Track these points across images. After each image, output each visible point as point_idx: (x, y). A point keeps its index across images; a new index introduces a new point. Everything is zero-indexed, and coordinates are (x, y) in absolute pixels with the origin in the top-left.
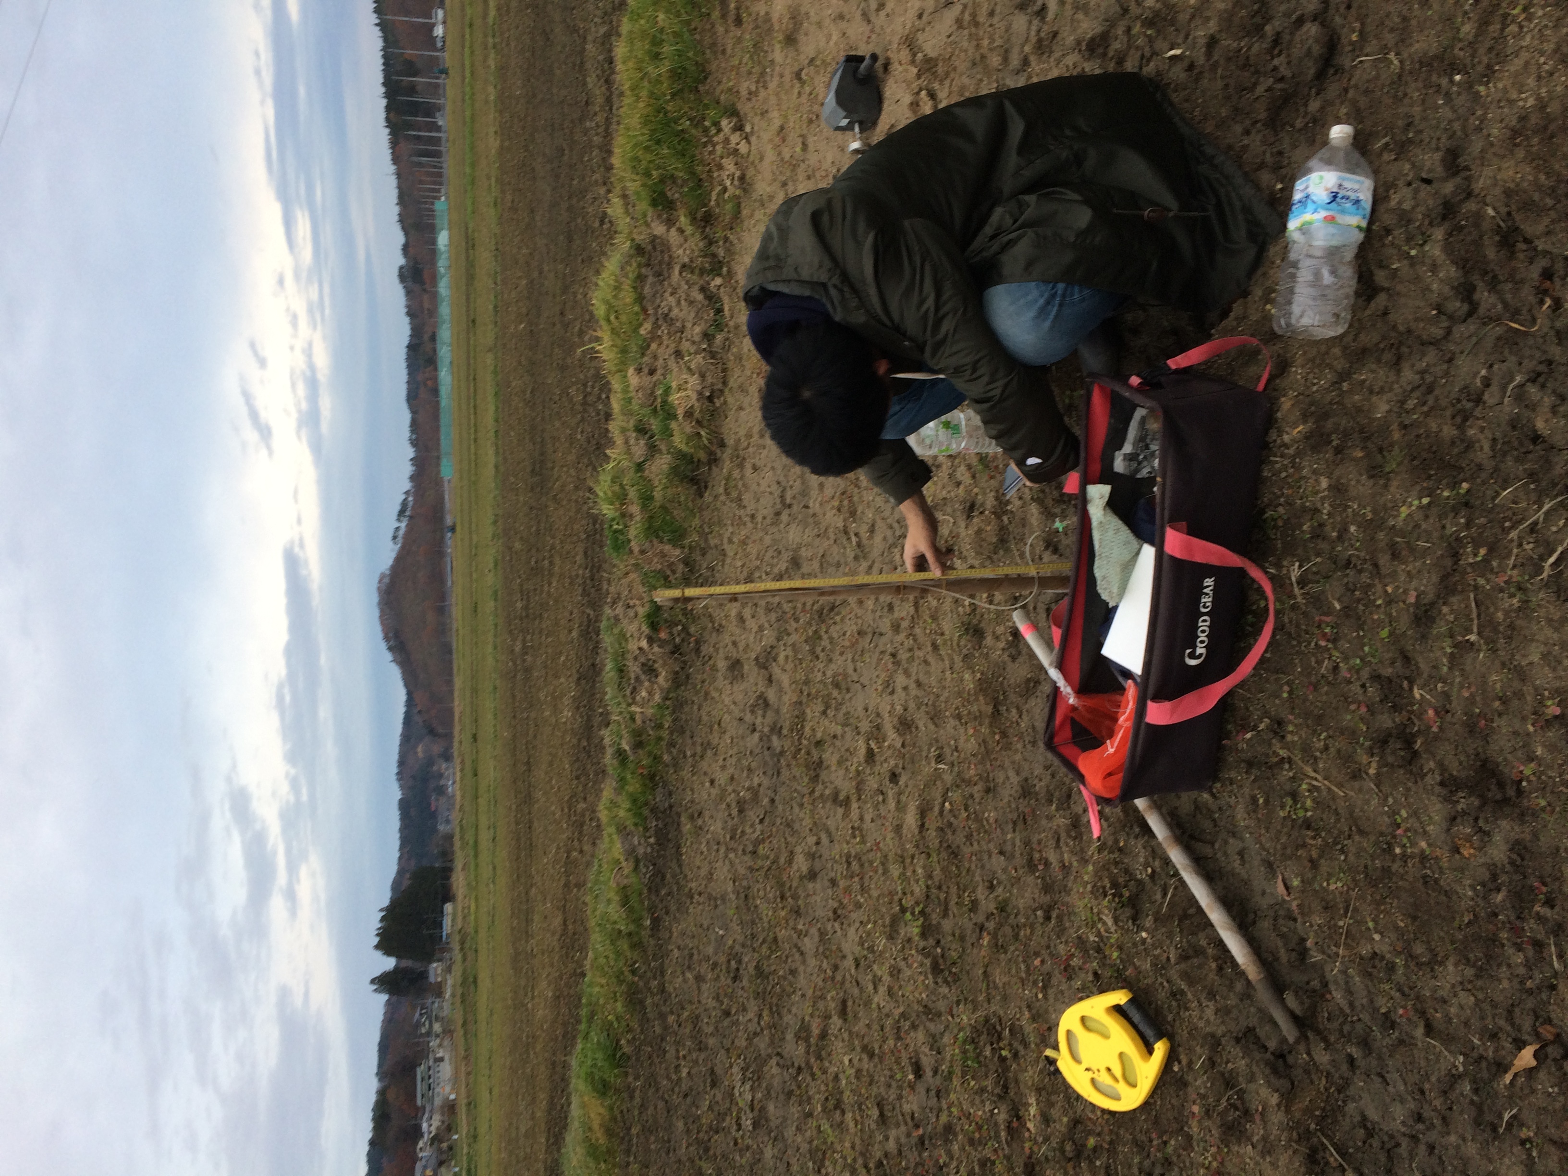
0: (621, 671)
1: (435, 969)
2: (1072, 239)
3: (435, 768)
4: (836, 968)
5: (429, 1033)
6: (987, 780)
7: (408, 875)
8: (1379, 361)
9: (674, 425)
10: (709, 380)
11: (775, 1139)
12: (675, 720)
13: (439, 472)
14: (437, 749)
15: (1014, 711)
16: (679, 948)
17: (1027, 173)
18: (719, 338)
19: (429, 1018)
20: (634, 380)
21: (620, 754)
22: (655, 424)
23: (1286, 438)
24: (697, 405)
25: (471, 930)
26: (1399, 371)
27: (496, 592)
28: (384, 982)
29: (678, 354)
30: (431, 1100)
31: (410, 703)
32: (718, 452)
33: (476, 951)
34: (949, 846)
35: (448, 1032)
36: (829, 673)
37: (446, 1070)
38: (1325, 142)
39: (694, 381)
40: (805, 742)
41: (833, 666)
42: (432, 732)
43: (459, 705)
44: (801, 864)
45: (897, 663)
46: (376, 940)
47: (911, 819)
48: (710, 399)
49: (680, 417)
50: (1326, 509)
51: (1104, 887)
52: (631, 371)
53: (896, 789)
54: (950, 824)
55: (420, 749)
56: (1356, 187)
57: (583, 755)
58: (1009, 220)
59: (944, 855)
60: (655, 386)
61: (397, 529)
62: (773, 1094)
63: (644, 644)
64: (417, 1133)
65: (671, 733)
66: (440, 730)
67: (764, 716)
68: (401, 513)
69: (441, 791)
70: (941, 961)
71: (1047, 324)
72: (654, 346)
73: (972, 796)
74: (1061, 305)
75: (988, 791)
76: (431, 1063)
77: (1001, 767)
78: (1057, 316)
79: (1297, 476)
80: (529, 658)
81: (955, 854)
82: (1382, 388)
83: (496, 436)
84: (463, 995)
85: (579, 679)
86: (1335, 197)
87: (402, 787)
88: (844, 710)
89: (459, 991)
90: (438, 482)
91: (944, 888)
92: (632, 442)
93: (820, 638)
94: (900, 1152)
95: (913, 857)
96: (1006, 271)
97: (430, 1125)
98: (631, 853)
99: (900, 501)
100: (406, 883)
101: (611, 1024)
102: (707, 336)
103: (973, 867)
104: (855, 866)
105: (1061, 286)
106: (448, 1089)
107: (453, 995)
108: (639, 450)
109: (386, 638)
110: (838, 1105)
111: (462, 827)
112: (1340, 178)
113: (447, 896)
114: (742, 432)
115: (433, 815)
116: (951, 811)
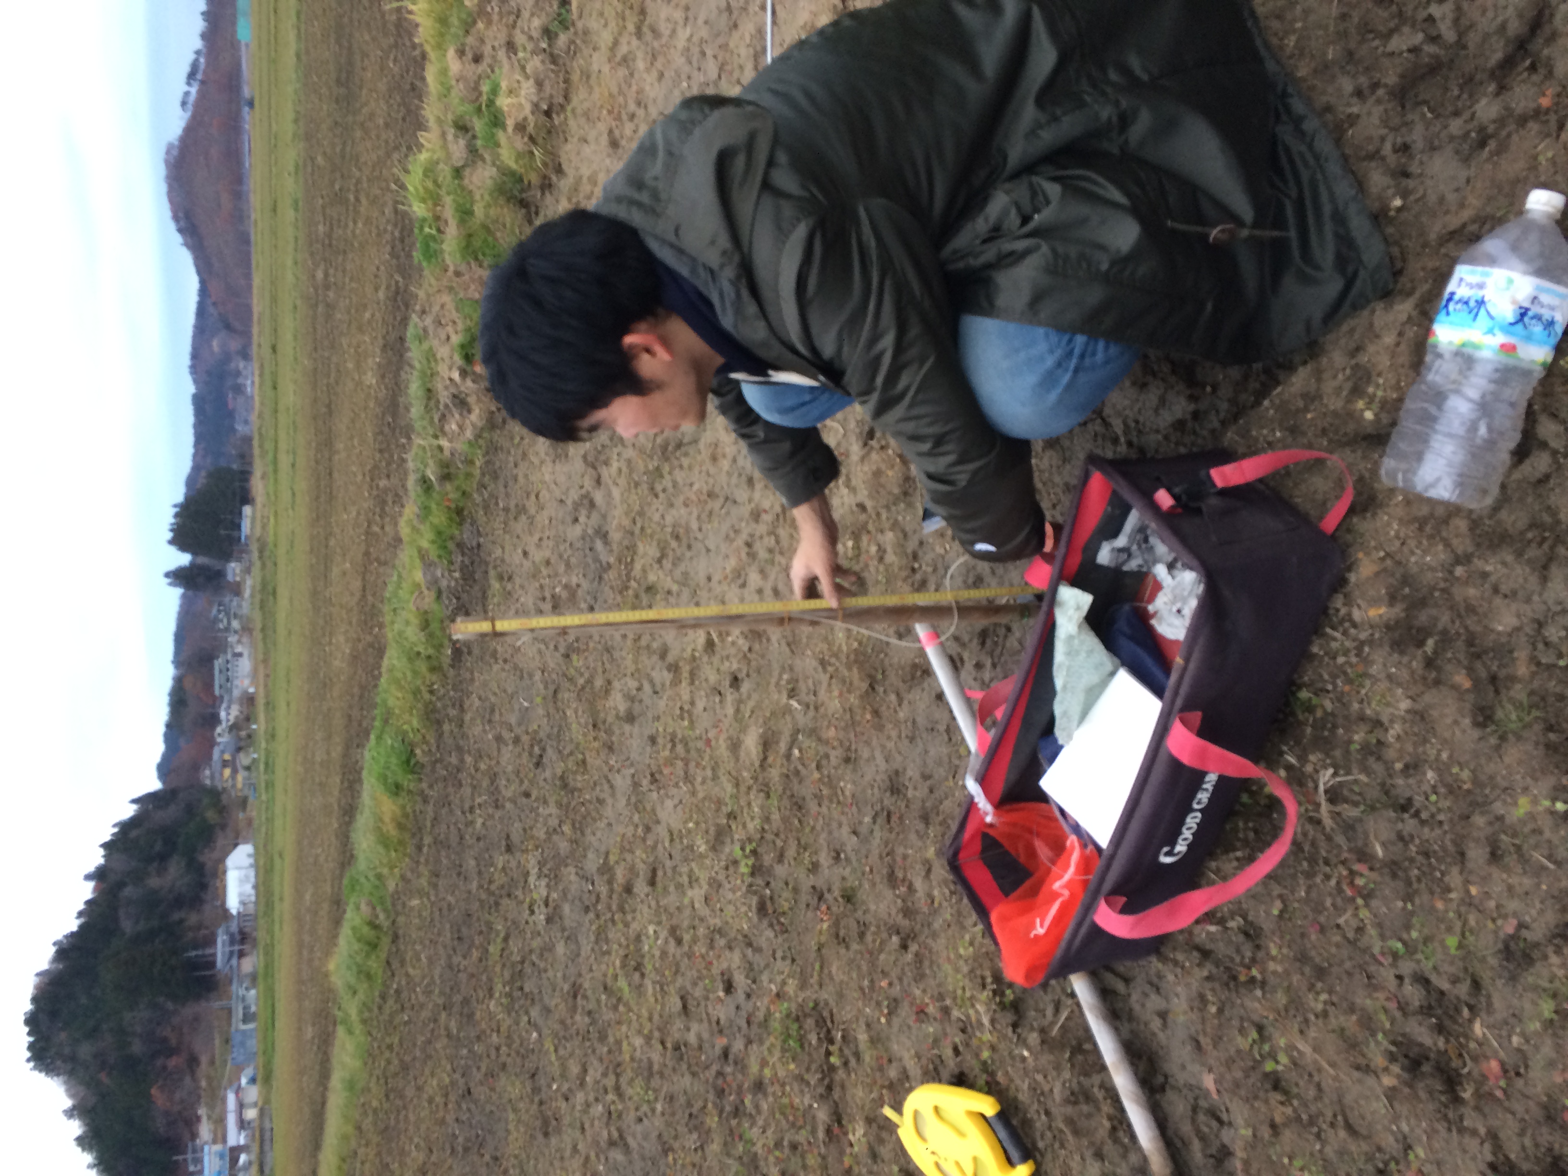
0: (429, 392)
1: (234, 570)
2: (1104, 267)
3: (233, 365)
4: (648, 829)
5: (227, 629)
6: (849, 749)
7: (203, 473)
8: (1519, 554)
9: (501, 136)
10: (548, 89)
11: (568, 938)
12: (488, 463)
13: (234, 33)
14: (234, 345)
15: (893, 697)
16: (480, 698)
17: (1049, 137)
18: (563, 39)
19: (228, 614)
20: (455, 66)
21: (424, 481)
22: (478, 125)
23: (1357, 615)
24: (531, 118)
25: (270, 539)
26: (1544, 579)
27: (296, 202)
28: (178, 576)
29: (511, 46)
30: (229, 691)
31: (204, 291)
32: (554, 178)
33: (275, 564)
34: (793, 796)
35: (247, 629)
36: (669, 520)
37: (245, 665)
38: (1521, 212)
39: (528, 88)
40: (633, 584)
41: (674, 512)
42: (228, 327)
43: (258, 305)
44: (617, 702)
45: (752, 555)
46: (169, 535)
47: (751, 742)
48: (548, 114)
49: (510, 129)
50: (1396, 729)
51: (983, 978)
52: (451, 53)
53: (736, 695)
54: (797, 773)
55: (215, 344)
56: (1555, 302)
57: (386, 430)
58: (1014, 219)
59: (786, 802)
60: (480, 77)
61: (187, 94)
62: (569, 897)
63: (456, 375)
64: (213, 720)
65: (483, 475)
66: (237, 325)
67: (588, 517)
68: (191, 75)
69: (239, 389)
70: (769, 903)
71: (1053, 396)
72: (480, 25)
73: (827, 756)
74: (1076, 371)
75: (847, 760)
76: (229, 657)
77: (868, 743)
78: (1069, 387)
79: (1361, 669)
80: (331, 294)
81: (799, 806)
82: (1514, 593)
83: (298, 18)
84: (262, 601)
85: (385, 346)
86: (1523, 313)
87: (195, 381)
88: (682, 567)
89: (258, 597)
90: (234, 45)
91: (782, 836)
92: (450, 137)
93: (661, 476)
94: (700, 1048)
95: (749, 788)
96: (1001, 301)
97: (229, 714)
98: (434, 583)
99: (796, 501)
100: (202, 481)
101: (405, 733)
102: (548, 33)
103: (818, 828)
104: (680, 748)
105: (1080, 340)
106: (246, 682)
107: (252, 596)
108: (458, 149)
109: (176, 218)
110: (638, 967)
111: (260, 434)
112: (1538, 288)
113: (246, 498)
114: (585, 172)
115: (231, 415)
116: (800, 759)
